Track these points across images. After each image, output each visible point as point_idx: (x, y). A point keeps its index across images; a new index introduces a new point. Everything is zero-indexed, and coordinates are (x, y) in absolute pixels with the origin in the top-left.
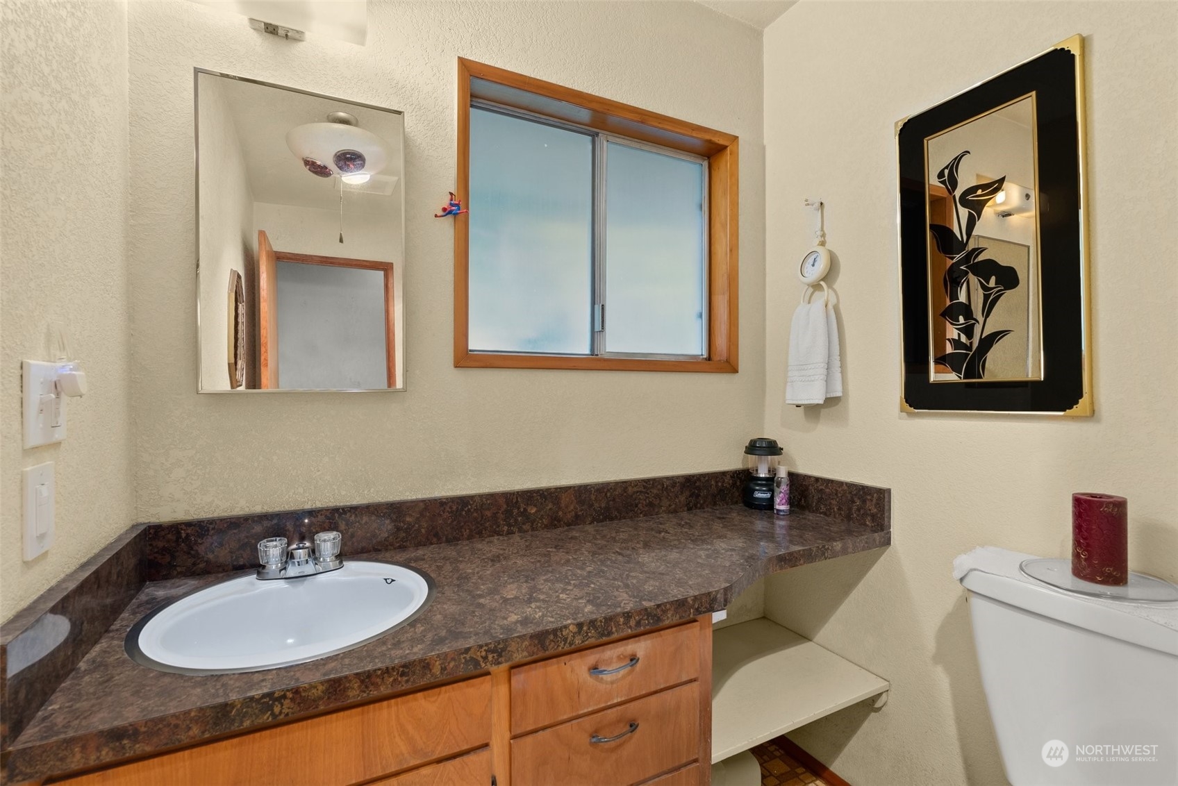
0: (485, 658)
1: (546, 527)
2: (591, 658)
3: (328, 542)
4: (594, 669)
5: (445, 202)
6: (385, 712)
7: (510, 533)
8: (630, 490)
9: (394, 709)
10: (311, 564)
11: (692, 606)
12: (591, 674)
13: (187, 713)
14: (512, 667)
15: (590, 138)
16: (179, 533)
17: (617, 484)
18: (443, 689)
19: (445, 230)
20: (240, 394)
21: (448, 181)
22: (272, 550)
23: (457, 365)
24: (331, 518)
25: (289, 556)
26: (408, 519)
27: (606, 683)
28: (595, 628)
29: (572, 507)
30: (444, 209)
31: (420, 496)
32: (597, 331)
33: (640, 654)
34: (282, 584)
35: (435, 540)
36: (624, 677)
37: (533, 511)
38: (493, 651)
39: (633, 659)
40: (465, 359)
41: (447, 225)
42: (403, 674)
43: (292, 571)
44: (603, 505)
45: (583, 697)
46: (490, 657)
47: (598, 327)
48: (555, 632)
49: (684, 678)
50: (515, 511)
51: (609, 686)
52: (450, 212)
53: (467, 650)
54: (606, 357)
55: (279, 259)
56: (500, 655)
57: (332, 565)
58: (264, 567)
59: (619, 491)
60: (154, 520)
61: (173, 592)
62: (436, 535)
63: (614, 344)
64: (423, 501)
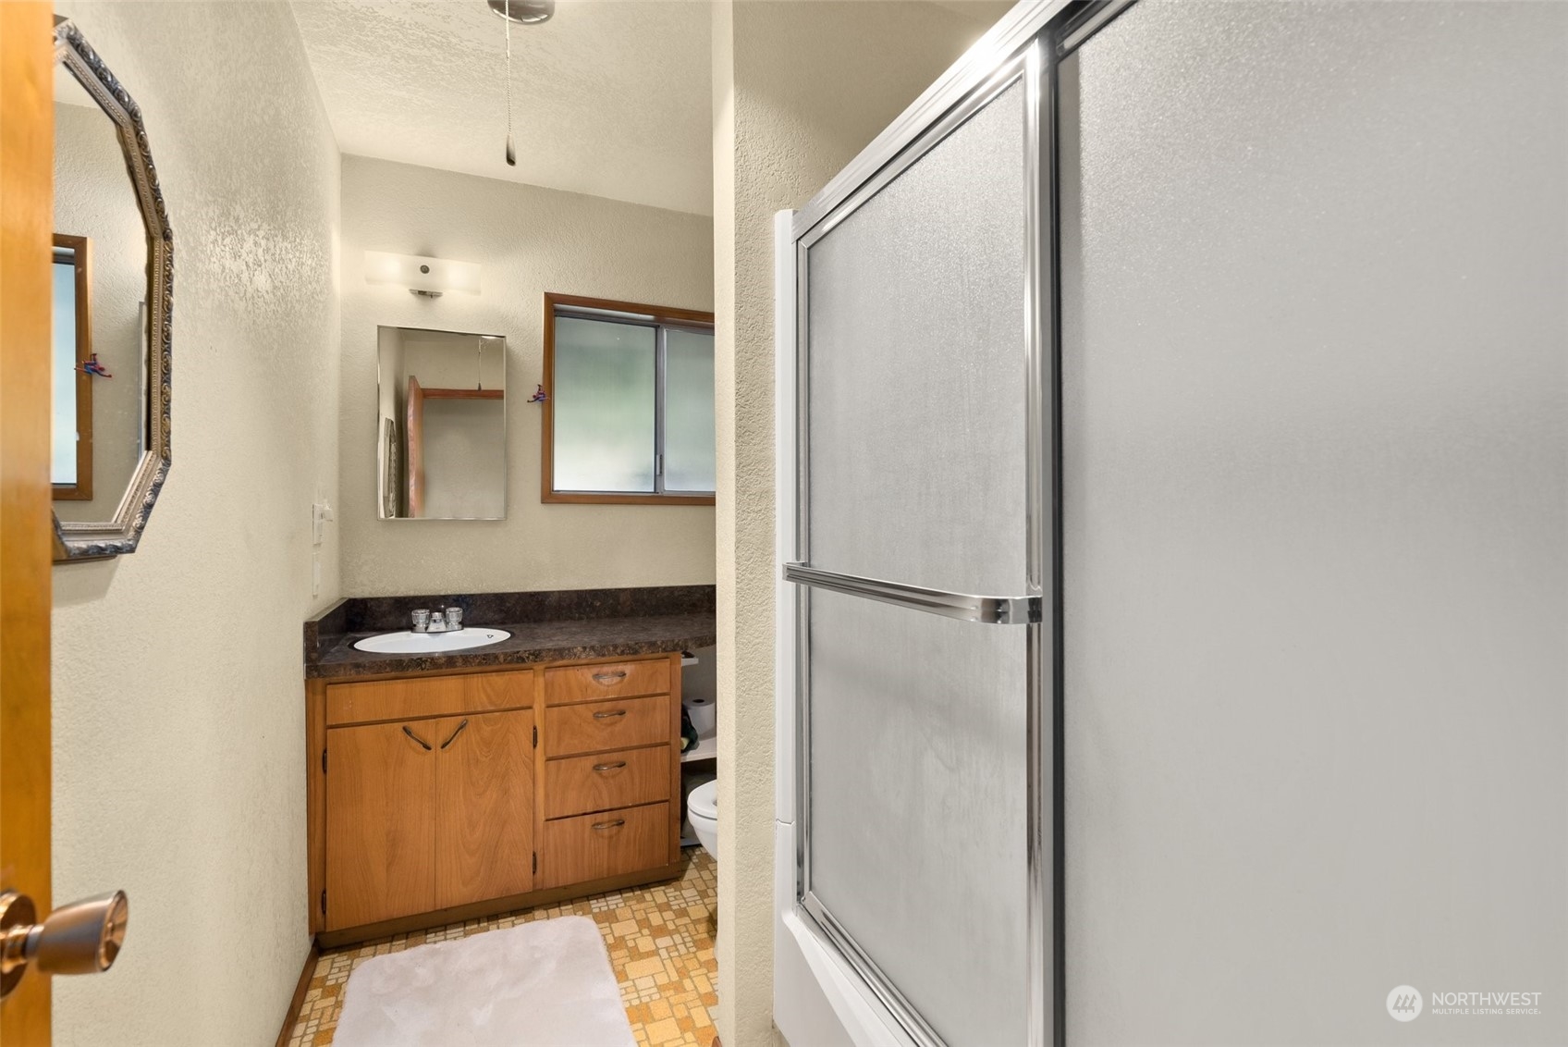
0: (528, 658)
1: (608, 616)
2: (595, 670)
3: (454, 613)
4: (597, 676)
5: (535, 391)
6: (476, 679)
7: (580, 619)
8: (676, 593)
9: (480, 679)
10: (443, 624)
11: (661, 647)
12: (594, 680)
13: (385, 661)
14: (546, 668)
15: (653, 329)
16: (366, 605)
17: (665, 588)
18: (507, 673)
19: (536, 410)
20: (392, 521)
21: (537, 376)
22: (420, 616)
23: (543, 502)
24: (458, 600)
25: (429, 617)
26: (508, 605)
27: (605, 685)
28: (594, 651)
29: (628, 603)
30: (534, 396)
31: (517, 591)
32: (659, 473)
33: (627, 672)
34: (426, 636)
35: (526, 620)
36: (617, 684)
37: (598, 604)
38: (533, 654)
39: (623, 674)
40: (550, 496)
41: (537, 406)
42: (484, 659)
43: (432, 628)
44: (654, 603)
45: (589, 691)
46: (531, 657)
47: (658, 473)
48: (569, 649)
49: (659, 691)
50: (584, 604)
51: (606, 688)
52: (538, 398)
53: (518, 652)
54: (665, 494)
55: (426, 395)
56: (536, 657)
57: (456, 627)
58: (415, 625)
59: (666, 594)
60: (352, 597)
61: (364, 636)
62: (527, 616)
63: (670, 486)
64: (518, 593)
